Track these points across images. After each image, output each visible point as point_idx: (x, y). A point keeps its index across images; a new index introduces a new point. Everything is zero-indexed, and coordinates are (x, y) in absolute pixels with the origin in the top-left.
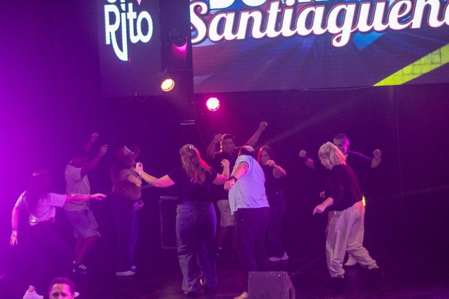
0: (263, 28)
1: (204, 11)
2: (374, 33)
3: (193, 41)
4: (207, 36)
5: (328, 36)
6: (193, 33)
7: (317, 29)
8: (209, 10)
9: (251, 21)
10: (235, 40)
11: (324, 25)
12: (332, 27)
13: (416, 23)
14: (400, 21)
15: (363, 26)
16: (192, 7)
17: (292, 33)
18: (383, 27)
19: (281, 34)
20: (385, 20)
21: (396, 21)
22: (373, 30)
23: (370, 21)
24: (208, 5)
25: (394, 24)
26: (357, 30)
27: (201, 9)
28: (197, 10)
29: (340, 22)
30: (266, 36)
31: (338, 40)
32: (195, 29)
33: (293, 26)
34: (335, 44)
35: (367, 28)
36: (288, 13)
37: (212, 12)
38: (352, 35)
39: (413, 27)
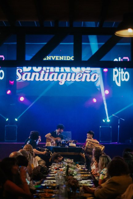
0: (39, 78)
1: (21, 71)
2: (71, 82)
3: (17, 80)
4: (21, 79)
5: (58, 82)
6: (17, 78)
7: (55, 79)
8: (23, 71)
9: (35, 75)
10: (30, 81)
11: (57, 78)
12: (59, 79)
13: (83, 80)
14: (79, 79)
15: (68, 79)
16: (17, 70)
17: (48, 80)
18: (74, 80)
19: (44, 80)
20: (75, 78)
21: (78, 79)
22: (71, 81)
23: (70, 78)
24: (23, 70)
25: (77, 80)
26: (67, 81)
27: (20, 71)
28: (19, 71)
29: (62, 78)
30: (40, 80)
31: (61, 83)
32: (18, 77)
33: (48, 78)
34: (60, 84)
35: (70, 80)
36: (47, 74)
37: (24, 72)
38: (65, 82)
39: (82, 81)
